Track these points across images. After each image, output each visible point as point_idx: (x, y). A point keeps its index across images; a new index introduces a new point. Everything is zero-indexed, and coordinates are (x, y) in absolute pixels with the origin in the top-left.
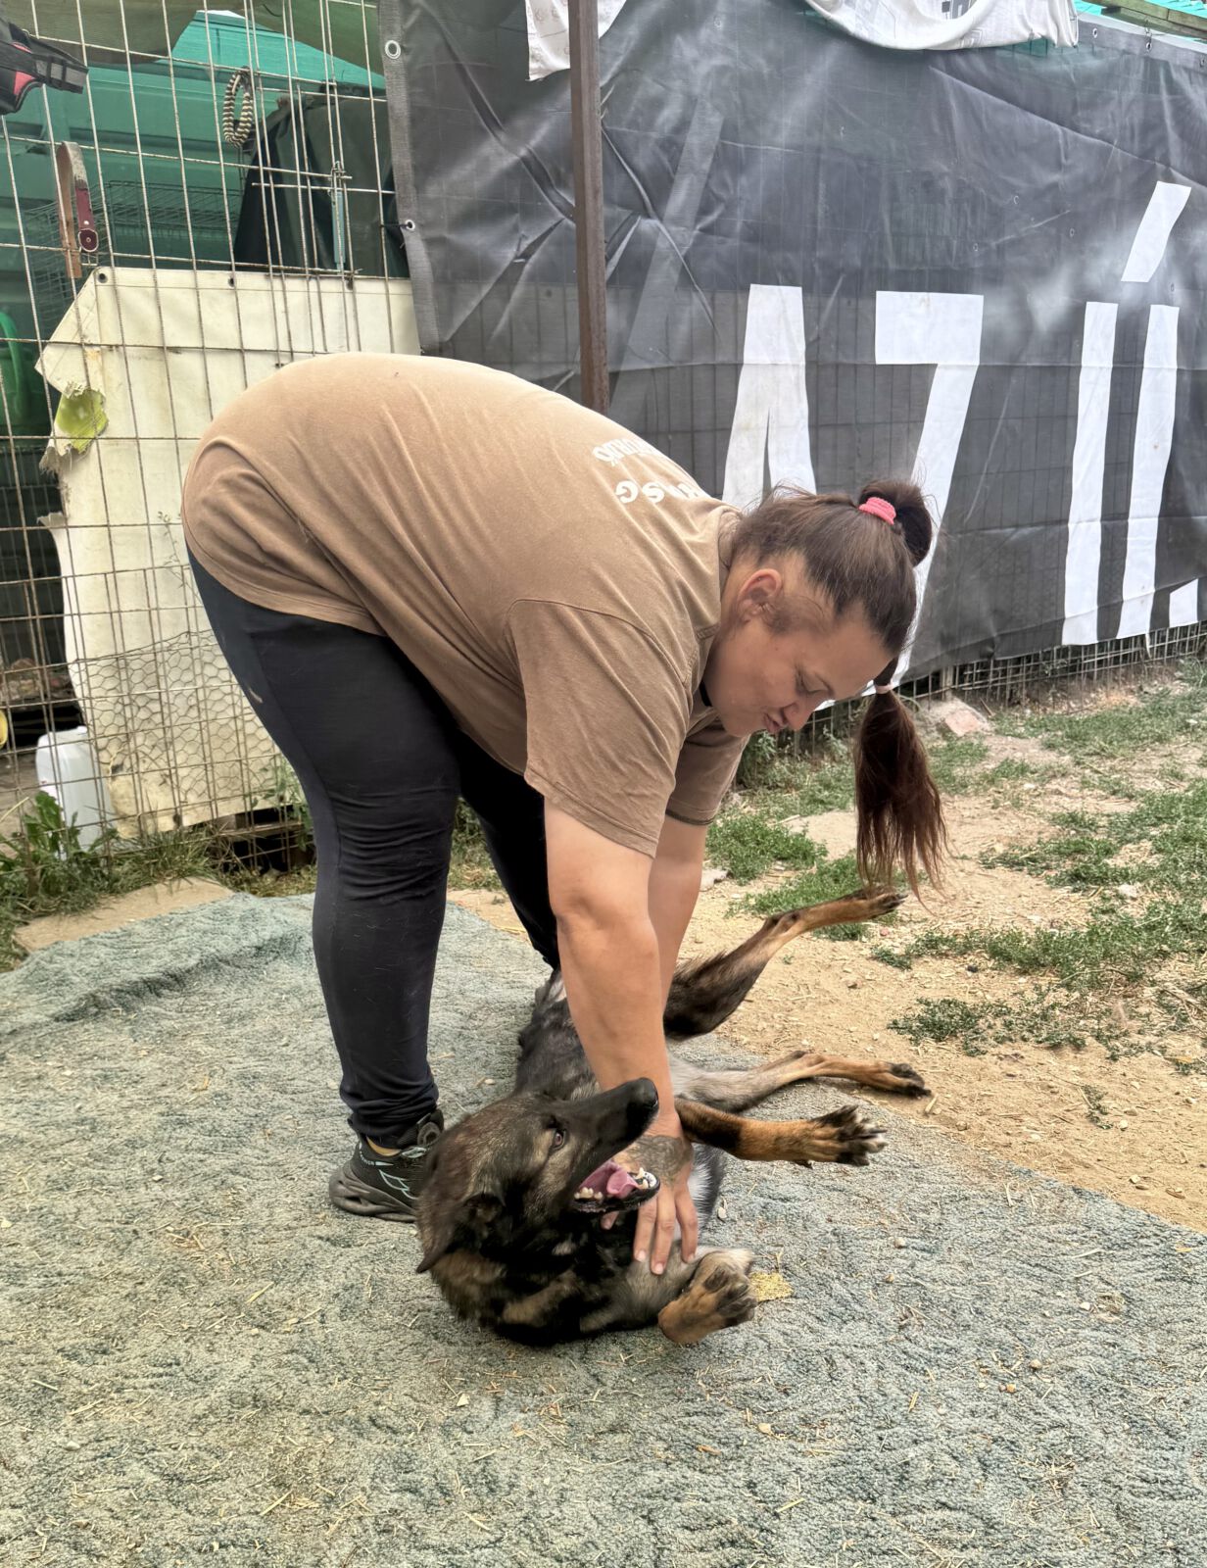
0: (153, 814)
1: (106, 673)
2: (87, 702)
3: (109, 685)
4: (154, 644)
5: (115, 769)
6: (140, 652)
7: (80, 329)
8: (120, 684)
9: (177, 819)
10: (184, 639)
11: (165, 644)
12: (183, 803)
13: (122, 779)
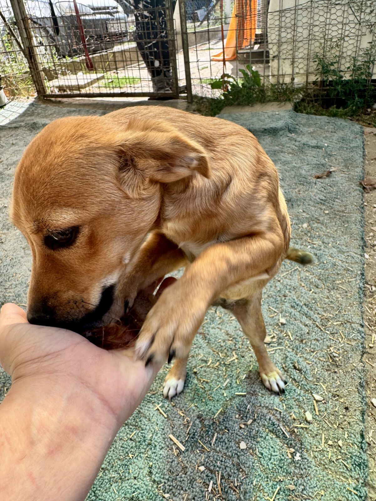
0: (283, 75)
4: (296, 6)
5: (274, 57)
6: (290, 10)
9: (293, 79)
10: (309, 4)
11: (300, 7)
12: (297, 73)
13: (276, 61)
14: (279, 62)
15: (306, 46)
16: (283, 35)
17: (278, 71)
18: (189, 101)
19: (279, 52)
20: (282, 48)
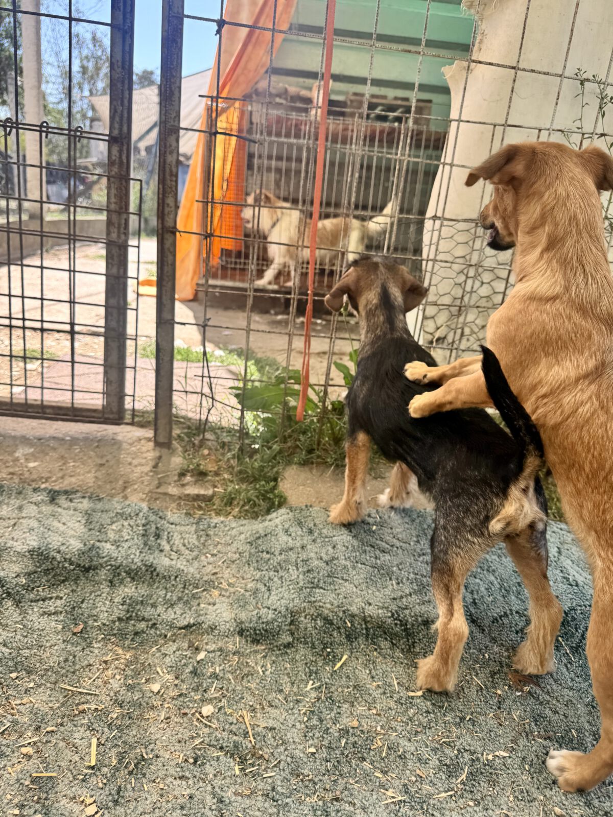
1: (461, 238)
2: (430, 263)
3: (460, 251)
5: (436, 341)
8: (471, 253)
18: (161, 439)
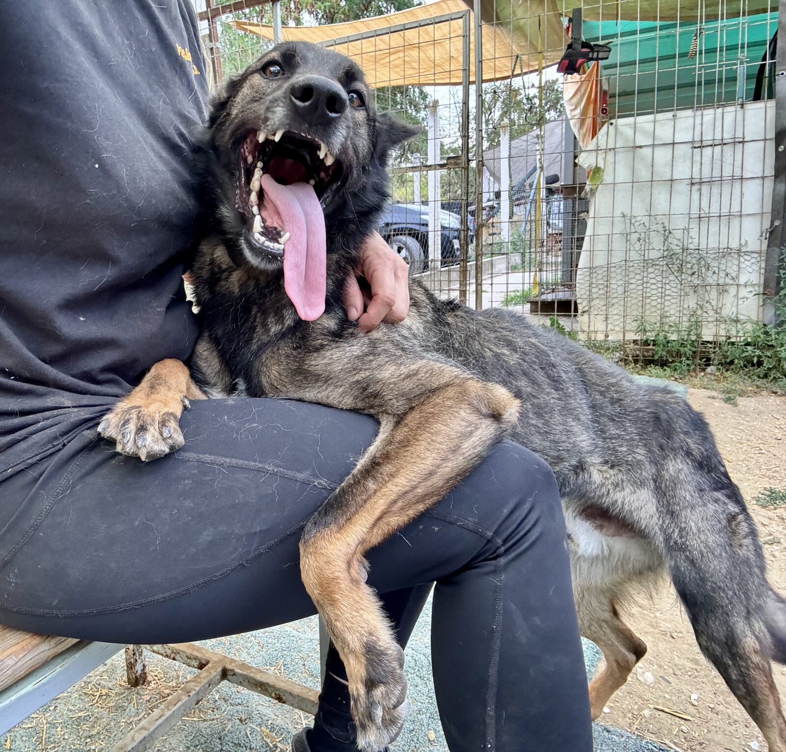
0: (596, 332)
4: (608, 264)
6: (601, 267)
7: (597, 144)
9: (607, 336)
10: (623, 263)
11: (613, 265)
12: (612, 330)
13: (586, 316)
14: (589, 317)
15: (622, 303)
16: (594, 290)
17: (589, 327)
19: (590, 308)
20: (593, 303)
